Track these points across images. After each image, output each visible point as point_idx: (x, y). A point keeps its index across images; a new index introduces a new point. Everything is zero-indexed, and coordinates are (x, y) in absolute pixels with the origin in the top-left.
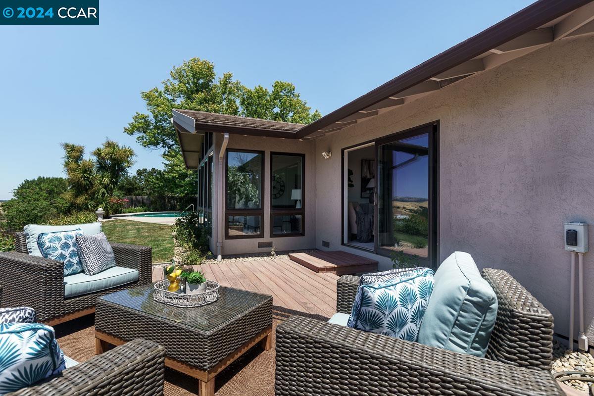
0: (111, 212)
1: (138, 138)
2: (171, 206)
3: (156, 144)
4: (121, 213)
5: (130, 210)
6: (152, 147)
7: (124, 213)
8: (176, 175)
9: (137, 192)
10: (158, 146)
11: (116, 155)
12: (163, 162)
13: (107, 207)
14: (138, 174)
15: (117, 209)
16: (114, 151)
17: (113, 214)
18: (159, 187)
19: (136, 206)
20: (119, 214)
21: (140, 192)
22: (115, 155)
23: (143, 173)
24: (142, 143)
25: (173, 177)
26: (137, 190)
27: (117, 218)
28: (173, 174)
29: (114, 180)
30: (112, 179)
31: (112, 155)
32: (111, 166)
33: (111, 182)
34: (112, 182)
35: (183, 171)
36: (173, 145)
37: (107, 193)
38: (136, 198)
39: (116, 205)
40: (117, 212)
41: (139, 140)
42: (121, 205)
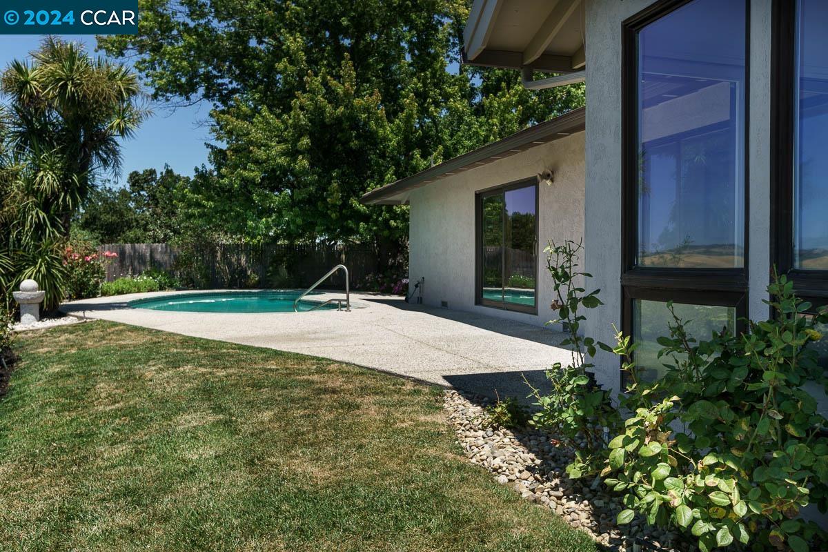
0: (64, 290)
1: (140, 63)
2: (233, 273)
3: (186, 90)
4: (94, 296)
5: (119, 283)
6: (176, 99)
7: (104, 294)
8: (256, 175)
9: (131, 234)
10: (193, 96)
11: (80, 85)
12: (208, 142)
13: (53, 275)
14: (133, 185)
15: (83, 283)
16: (71, 70)
17: (70, 298)
18: (201, 216)
19: (136, 272)
20: (88, 297)
21: (139, 232)
22: (75, 85)
23: (147, 181)
24: (150, 79)
25: (246, 182)
26: (130, 228)
27: (88, 314)
28: (246, 174)
29: (75, 178)
30: (66, 177)
31: (65, 85)
32: (63, 130)
33: (66, 185)
34: (68, 185)
35: (282, 161)
36: (234, 91)
37: (54, 225)
38: (134, 248)
39: (79, 270)
40: (83, 290)
41: (141, 71)
42: (96, 271)
